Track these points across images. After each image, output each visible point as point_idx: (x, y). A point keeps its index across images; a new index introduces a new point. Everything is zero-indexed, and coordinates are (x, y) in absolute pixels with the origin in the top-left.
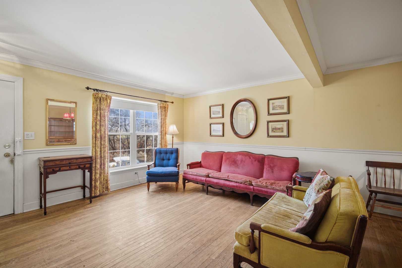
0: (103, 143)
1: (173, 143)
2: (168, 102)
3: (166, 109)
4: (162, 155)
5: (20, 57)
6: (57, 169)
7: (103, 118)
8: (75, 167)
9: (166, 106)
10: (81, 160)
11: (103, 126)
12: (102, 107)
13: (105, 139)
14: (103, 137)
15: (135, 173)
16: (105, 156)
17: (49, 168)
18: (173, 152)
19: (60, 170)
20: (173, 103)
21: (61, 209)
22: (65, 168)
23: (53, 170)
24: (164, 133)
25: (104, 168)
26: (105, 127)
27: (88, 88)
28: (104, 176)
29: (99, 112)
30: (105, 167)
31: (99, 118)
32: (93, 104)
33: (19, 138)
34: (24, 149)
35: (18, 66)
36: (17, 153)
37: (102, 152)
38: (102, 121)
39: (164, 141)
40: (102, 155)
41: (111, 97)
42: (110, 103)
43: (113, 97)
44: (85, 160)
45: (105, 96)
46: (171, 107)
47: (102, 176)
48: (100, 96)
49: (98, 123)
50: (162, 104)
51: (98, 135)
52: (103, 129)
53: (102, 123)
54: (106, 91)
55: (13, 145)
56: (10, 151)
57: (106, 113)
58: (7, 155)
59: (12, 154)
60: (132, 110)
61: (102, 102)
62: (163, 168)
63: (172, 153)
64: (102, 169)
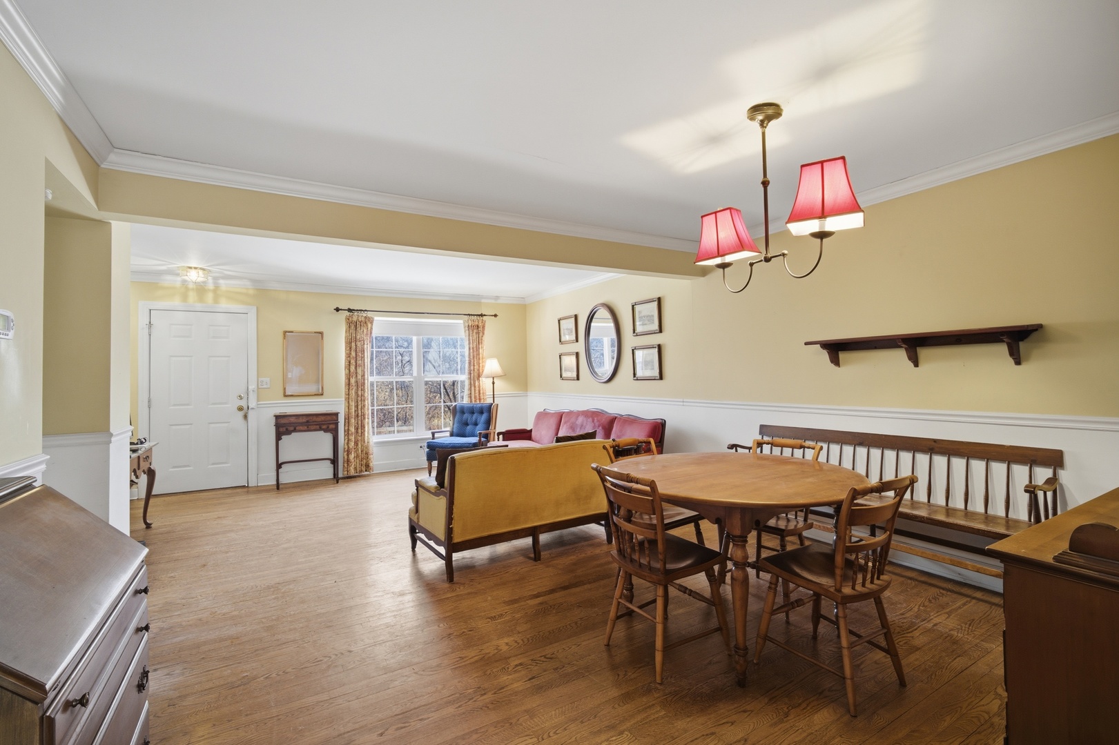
0: (360, 394)
1: (494, 395)
2: (485, 315)
3: (481, 329)
4: (466, 416)
5: (254, 281)
6: (292, 429)
7: (360, 354)
8: (315, 427)
9: (480, 325)
10: (322, 418)
11: (360, 366)
12: (358, 337)
13: (364, 387)
14: (360, 385)
15: (421, 447)
16: (364, 415)
17: (283, 427)
18: (484, 411)
19: (295, 430)
20: (495, 316)
21: (299, 486)
22: (301, 428)
23: (287, 429)
24: (475, 375)
25: (363, 433)
26: (364, 367)
27: (337, 310)
28: (362, 446)
29: (353, 344)
30: (364, 431)
31: (353, 354)
32: (346, 332)
33: (252, 387)
34: (258, 401)
35: (251, 292)
36: (251, 406)
37: (360, 407)
38: (359, 359)
39: (475, 390)
40: (360, 412)
41: (373, 318)
42: (372, 328)
43: (376, 318)
44: (329, 418)
45: (363, 318)
46: (490, 324)
47: (360, 446)
48: (355, 319)
49: (353, 362)
50: (470, 322)
51: (353, 381)
52: (359, 370)
53: (359, 362)
54: (366, 310)
55: (246, 396)
56: (243, 403)
57: (366, 346)
58: (240, 409)
59: (245, 407)
60: (416, 335)
61: (358, 329)
62: (464, 438)
63: (481, 412)
64: (360, 435)
